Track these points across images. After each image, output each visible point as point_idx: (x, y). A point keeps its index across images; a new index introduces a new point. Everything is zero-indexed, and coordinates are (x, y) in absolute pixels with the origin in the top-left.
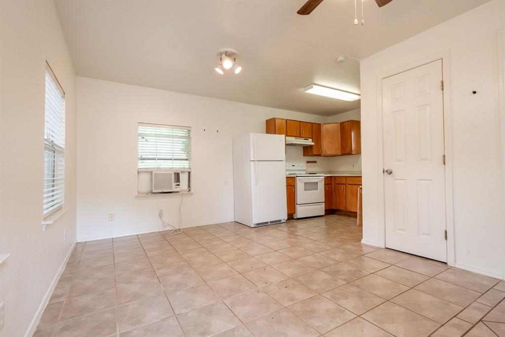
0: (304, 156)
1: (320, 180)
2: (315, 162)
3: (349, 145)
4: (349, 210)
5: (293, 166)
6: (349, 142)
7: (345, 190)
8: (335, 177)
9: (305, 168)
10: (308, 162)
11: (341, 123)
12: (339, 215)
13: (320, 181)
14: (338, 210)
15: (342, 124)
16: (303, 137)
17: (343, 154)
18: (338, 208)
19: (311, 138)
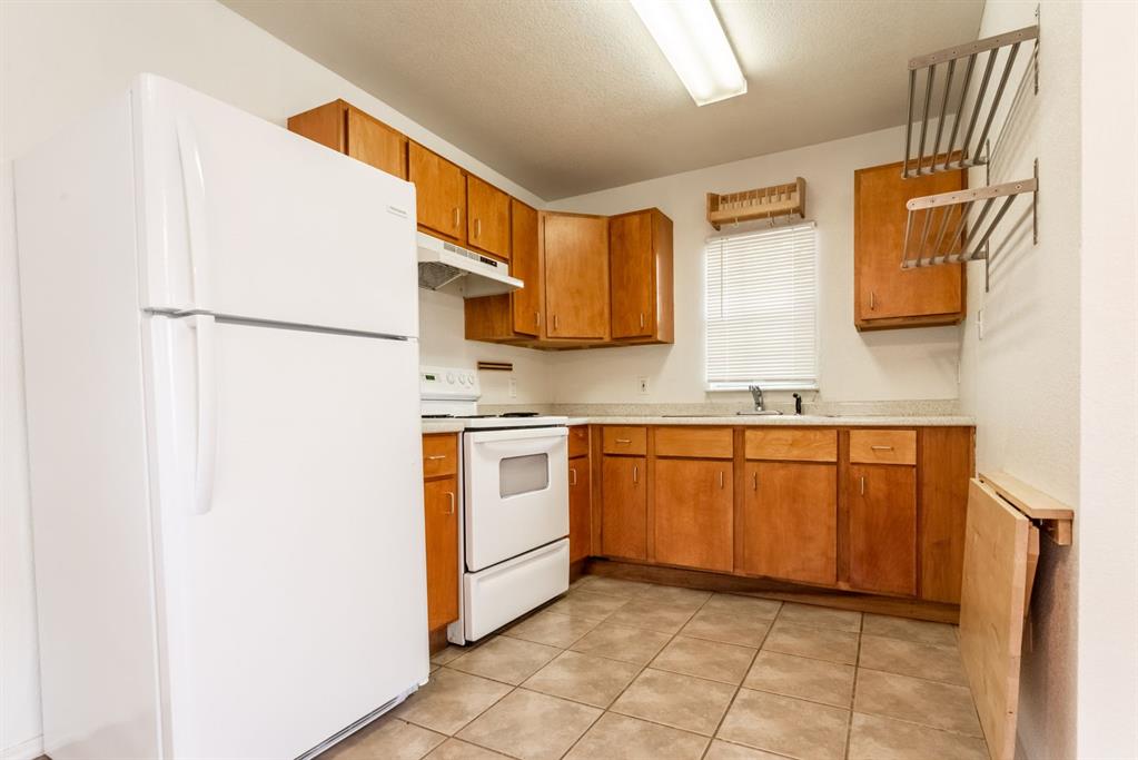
0: (467, 337)
1: (551, 439)
2: (507, 367)
3: (646, 307)
4: (661, 559)
5: (430, 378)
6: (646, 293)
7: (642, 480)
8: (601, 427)
9: (475, 391)
10: (483, 366)
11: (612, 220)
12: (609, 576)
13: (557, 448)
14: (605, 559)
15: (613, 222)
16: (477, 249)
17: (622, 341)
18: (607, 553)
19: (505, 260)
